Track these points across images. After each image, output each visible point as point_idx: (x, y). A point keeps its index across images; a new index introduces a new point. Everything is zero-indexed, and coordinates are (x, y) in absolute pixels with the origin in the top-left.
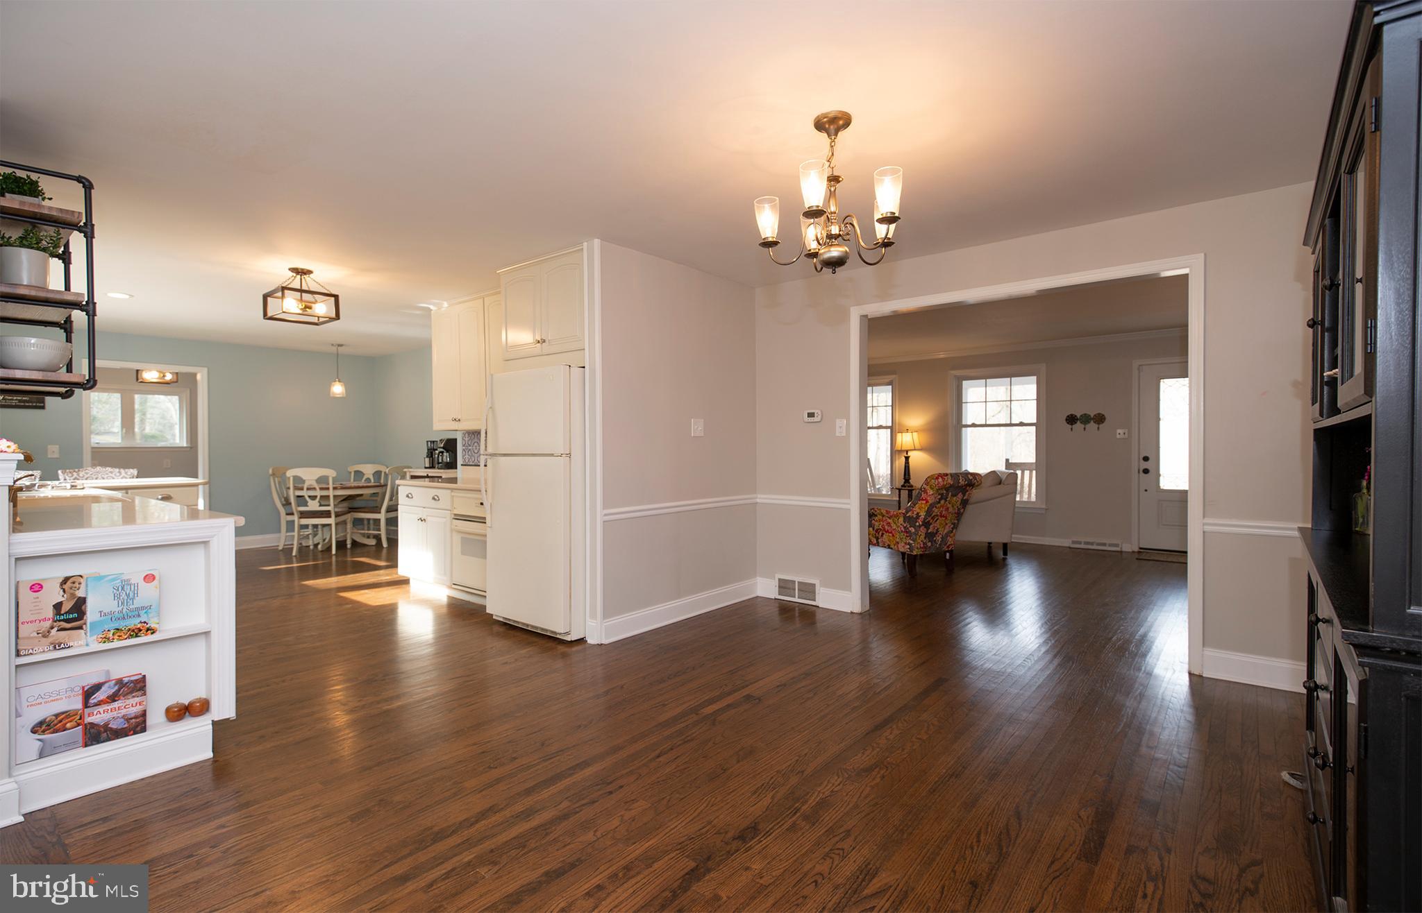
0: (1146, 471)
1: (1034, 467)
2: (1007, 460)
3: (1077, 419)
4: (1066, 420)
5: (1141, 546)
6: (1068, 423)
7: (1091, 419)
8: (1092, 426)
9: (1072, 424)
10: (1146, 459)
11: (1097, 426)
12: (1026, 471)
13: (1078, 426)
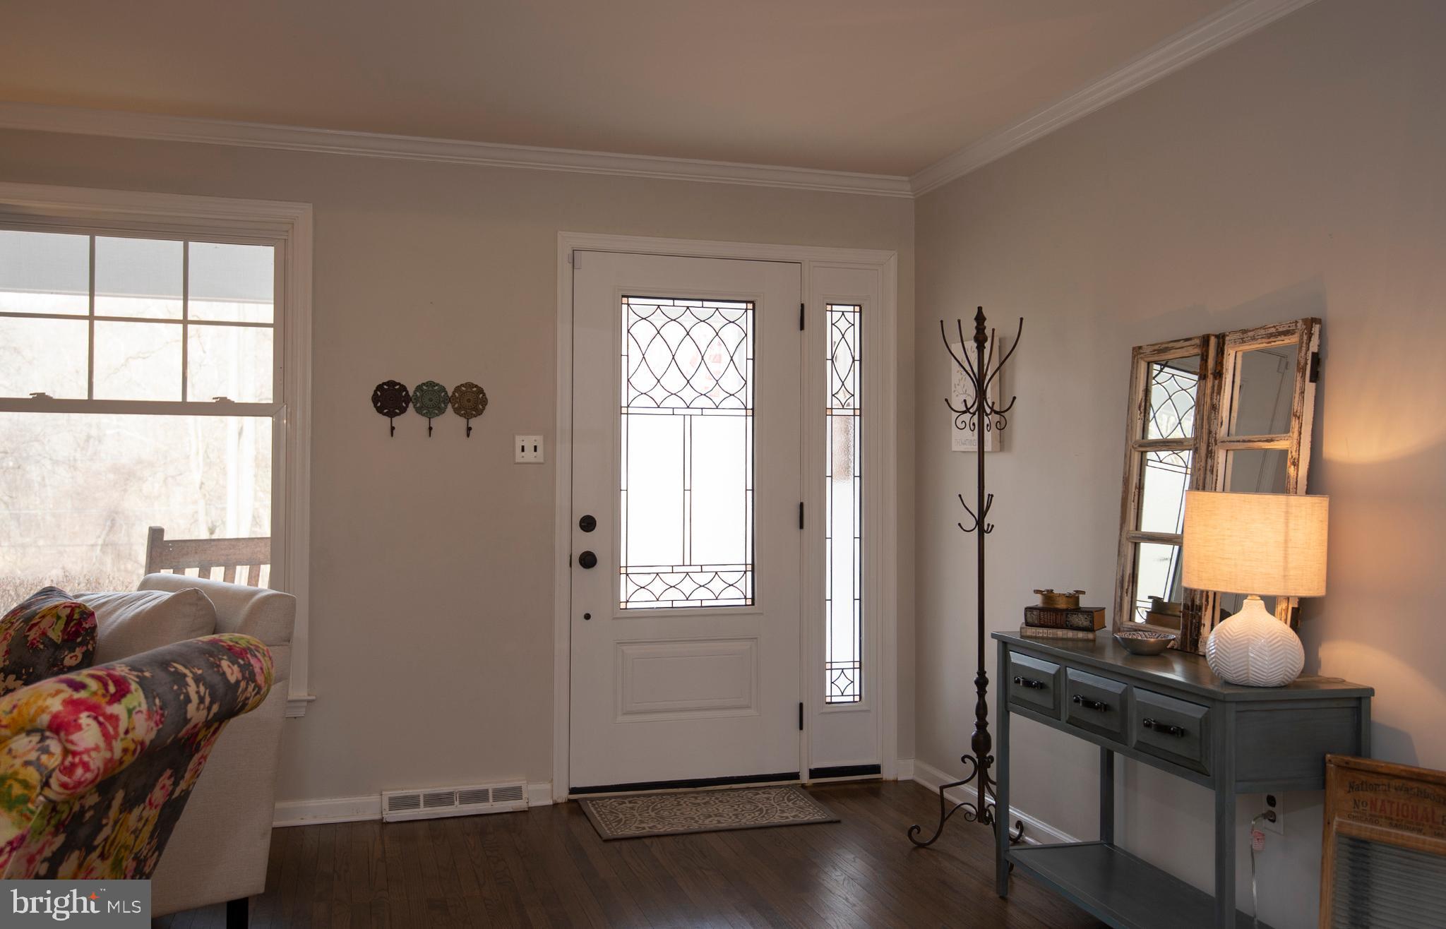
0: (588, 560)
1: (267, 550)
3: (408, 399)
4: (375, 399)
5: (574, 785)
8: (450, 421)
9: (391, 415)
10: (588, 524)
12: (238, 568)
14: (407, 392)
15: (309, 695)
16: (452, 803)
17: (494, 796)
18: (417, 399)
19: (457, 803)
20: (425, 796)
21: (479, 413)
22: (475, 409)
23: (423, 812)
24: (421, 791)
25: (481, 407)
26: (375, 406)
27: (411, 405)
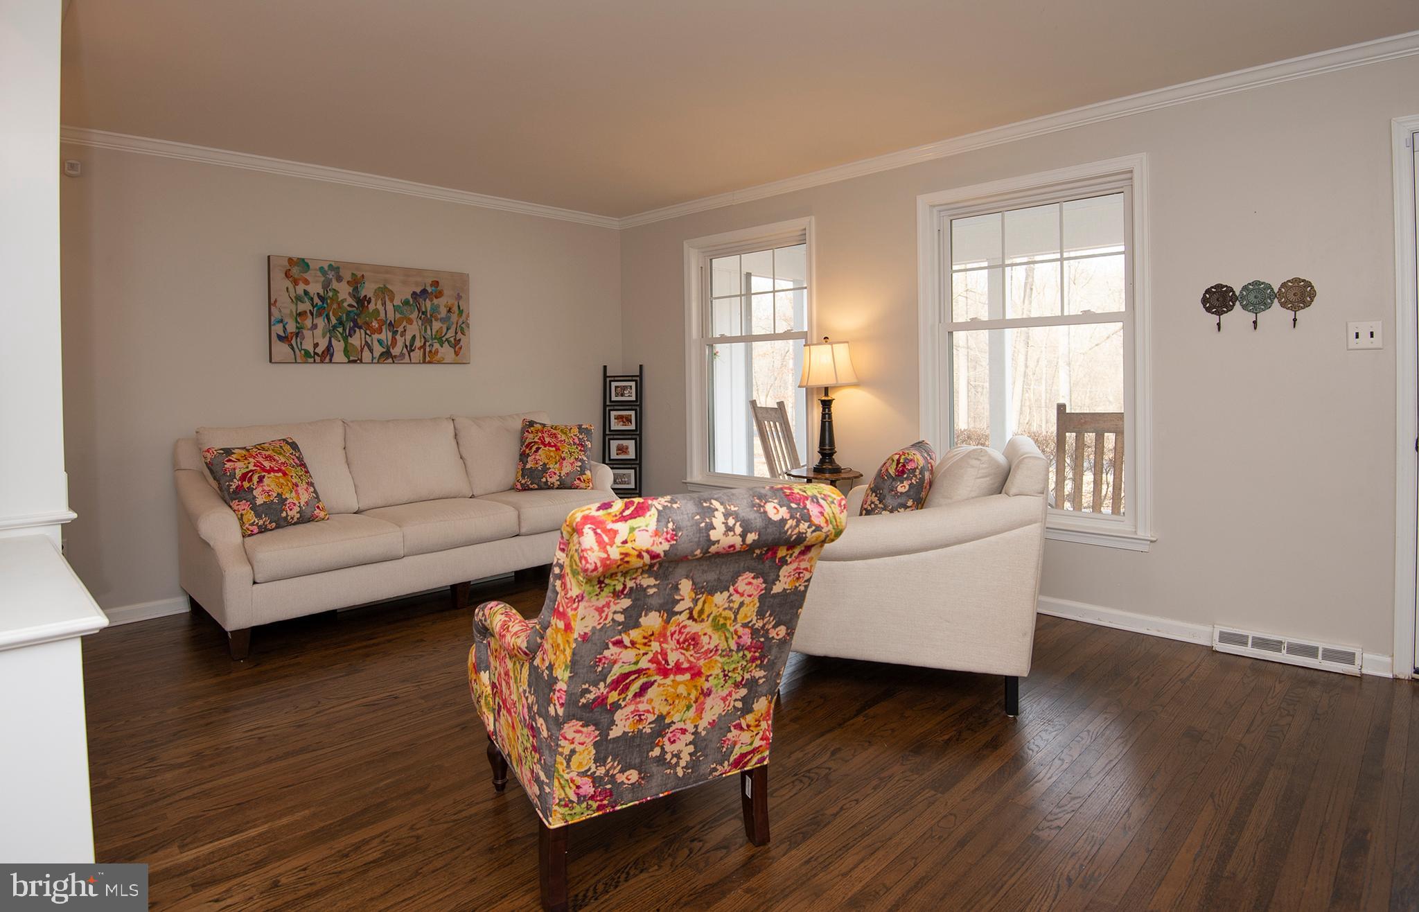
2: (1061, 408)
3: (1234, 299)
4: (1204, 301)
6: (1208, 310)
7: (1273, 296)
9: (1219, 313)
11: (1291, 314)
13: (1238, 316)
14: (1234, 292)
15: (1151, 536)
16: (1280, 651)
17: (1323, 655)
18: (1243, 297)
19: (1284, 652)
20: (1254, 638)
21: (1307, 305)
22: (1303, 302)
23: (1249, 651)
24: (1251, 633)
25: (1308, 299)
26: (1204, 306)
27: (1238, 303)
